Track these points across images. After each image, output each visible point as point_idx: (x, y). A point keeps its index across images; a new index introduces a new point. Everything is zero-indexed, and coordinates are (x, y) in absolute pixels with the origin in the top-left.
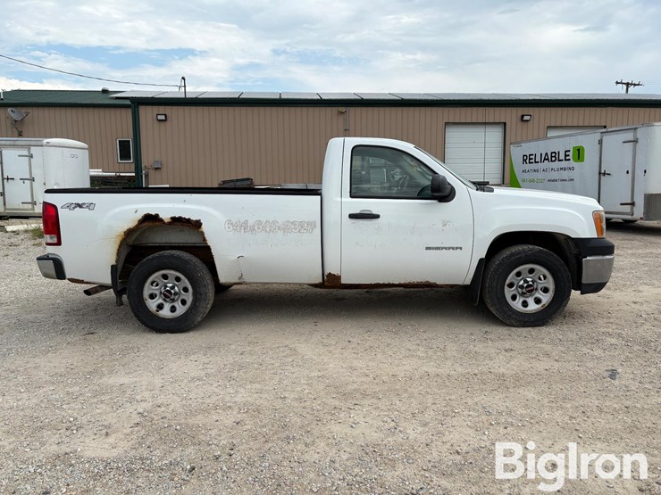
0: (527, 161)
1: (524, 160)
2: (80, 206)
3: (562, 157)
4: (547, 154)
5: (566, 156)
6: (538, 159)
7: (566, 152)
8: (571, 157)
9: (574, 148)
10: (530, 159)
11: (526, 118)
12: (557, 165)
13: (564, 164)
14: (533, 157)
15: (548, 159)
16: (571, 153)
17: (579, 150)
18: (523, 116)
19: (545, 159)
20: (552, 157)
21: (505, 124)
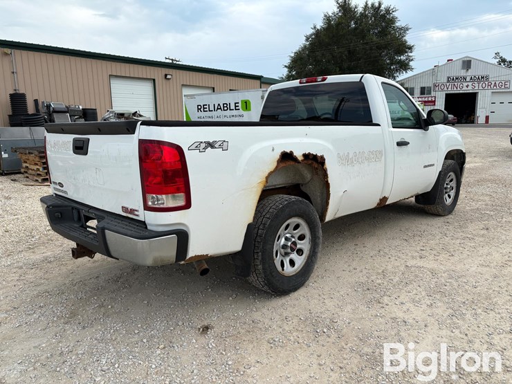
0: (202, 110)
1: (198, 109)
2: (211, 145)
3: (232, 107)
4: (219, 105)
5: (236, 106)
6: (212, 108)
7: (235, 103)
8: (240, 107)
9: (242, 101)
10: (204, 108)
11: (169, 77)
12: (228, 113)
13: (235, 112)
14: (207, 107)
15: (221, 109)
16: (240, 105)
17: (246, 102)
18: (166, 75)
19: (218, 109)
20: (224, 107)
21: (154, 80)
